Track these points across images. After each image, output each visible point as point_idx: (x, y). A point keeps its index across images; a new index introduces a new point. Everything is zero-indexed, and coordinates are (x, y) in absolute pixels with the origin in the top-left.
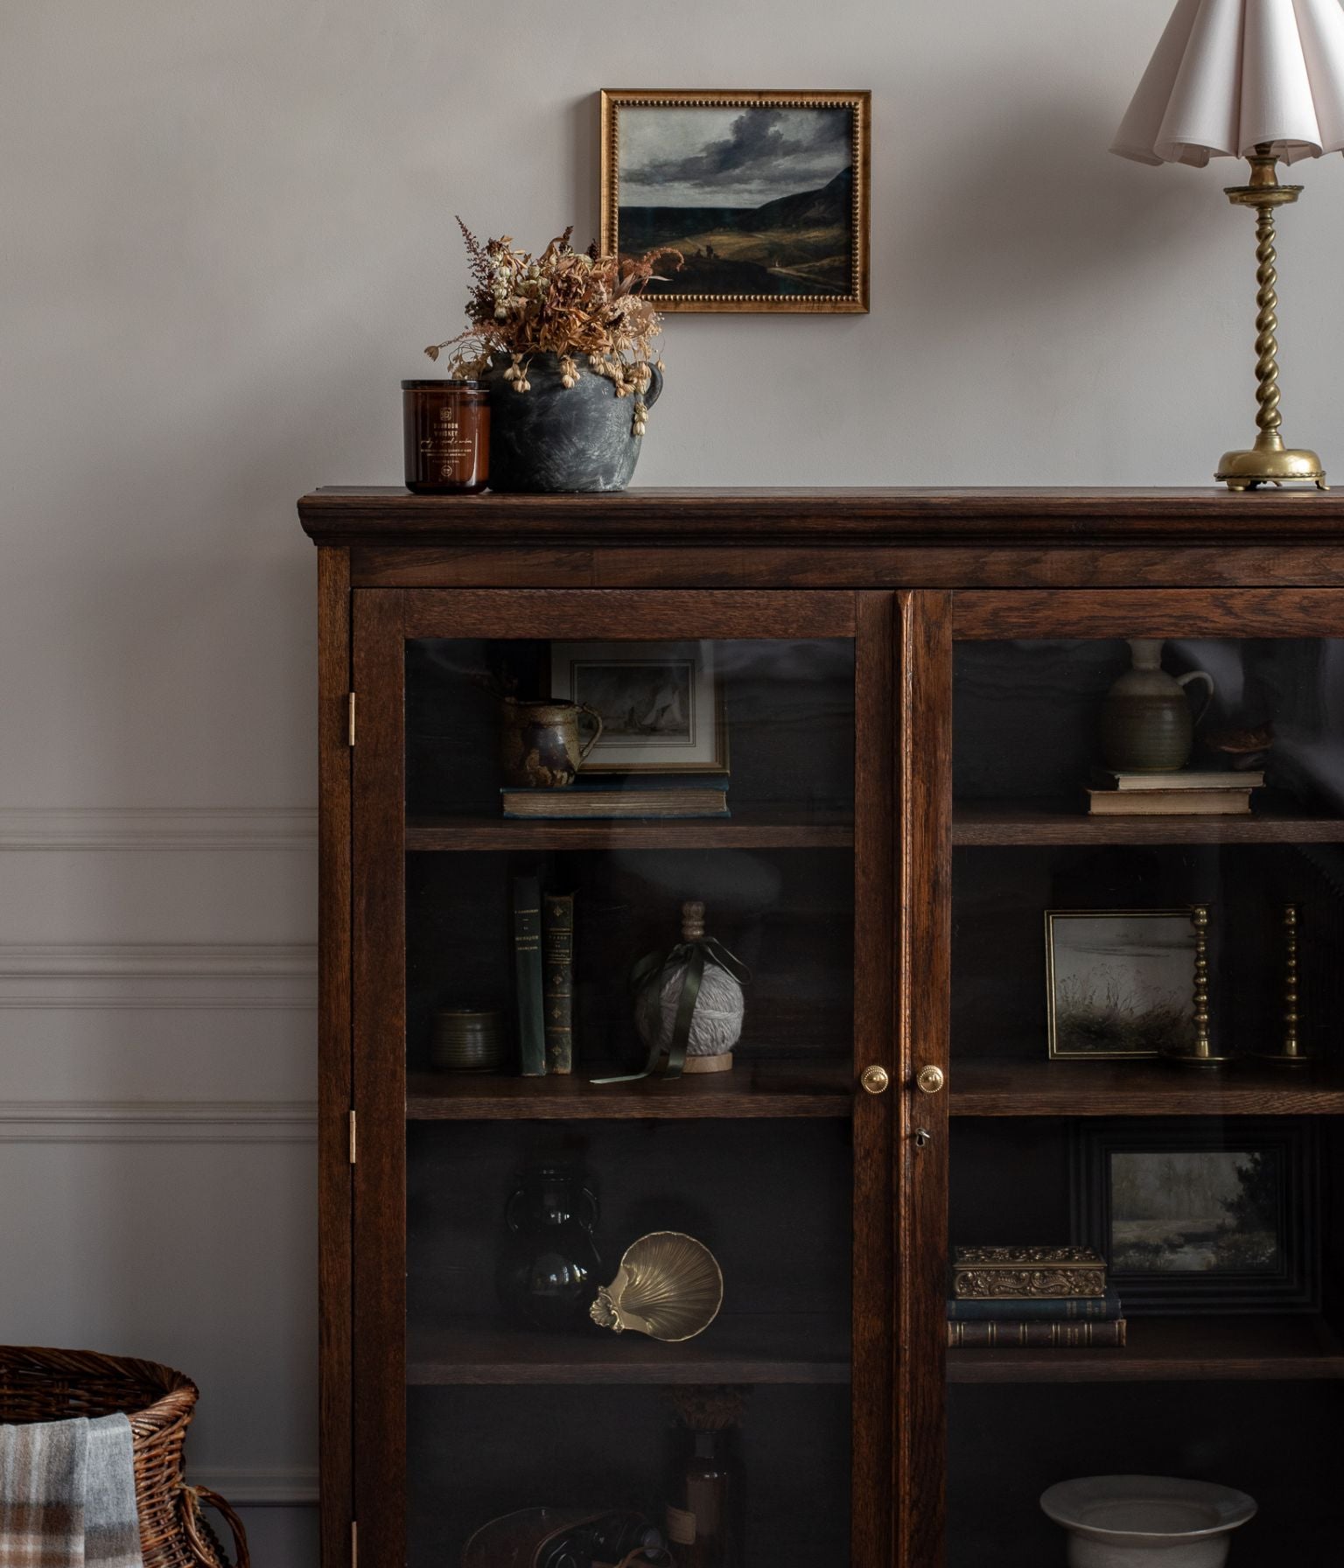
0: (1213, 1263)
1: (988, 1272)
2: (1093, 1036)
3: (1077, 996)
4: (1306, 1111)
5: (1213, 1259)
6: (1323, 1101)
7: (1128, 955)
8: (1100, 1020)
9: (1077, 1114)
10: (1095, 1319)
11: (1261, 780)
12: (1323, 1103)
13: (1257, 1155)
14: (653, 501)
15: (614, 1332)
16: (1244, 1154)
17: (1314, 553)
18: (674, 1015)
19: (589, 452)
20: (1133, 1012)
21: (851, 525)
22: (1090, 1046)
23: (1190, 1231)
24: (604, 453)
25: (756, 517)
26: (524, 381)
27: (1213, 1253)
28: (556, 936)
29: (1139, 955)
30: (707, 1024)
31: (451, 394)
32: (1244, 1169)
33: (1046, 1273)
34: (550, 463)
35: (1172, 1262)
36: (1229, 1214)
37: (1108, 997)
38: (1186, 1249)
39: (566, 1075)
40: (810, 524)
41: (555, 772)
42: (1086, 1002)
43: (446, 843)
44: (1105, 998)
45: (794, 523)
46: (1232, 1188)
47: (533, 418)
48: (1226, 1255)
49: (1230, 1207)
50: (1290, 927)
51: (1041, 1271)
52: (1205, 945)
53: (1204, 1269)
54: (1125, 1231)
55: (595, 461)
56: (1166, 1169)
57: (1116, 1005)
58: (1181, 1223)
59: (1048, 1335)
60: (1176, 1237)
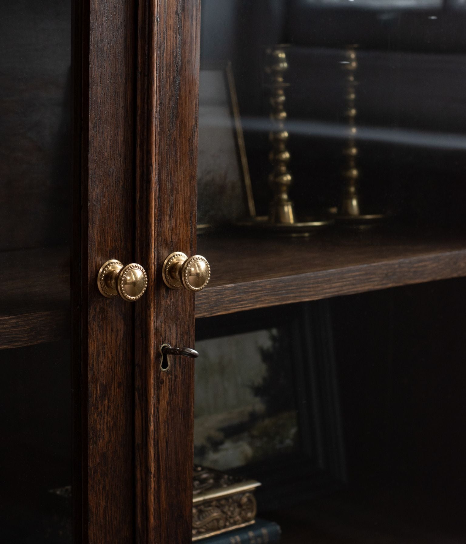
16: (264, 331)
27: (249, 445)
32: (265, 348)
46: (258, 370)
48: (259, 444)
58: (220, 417)
60: (217, 433)
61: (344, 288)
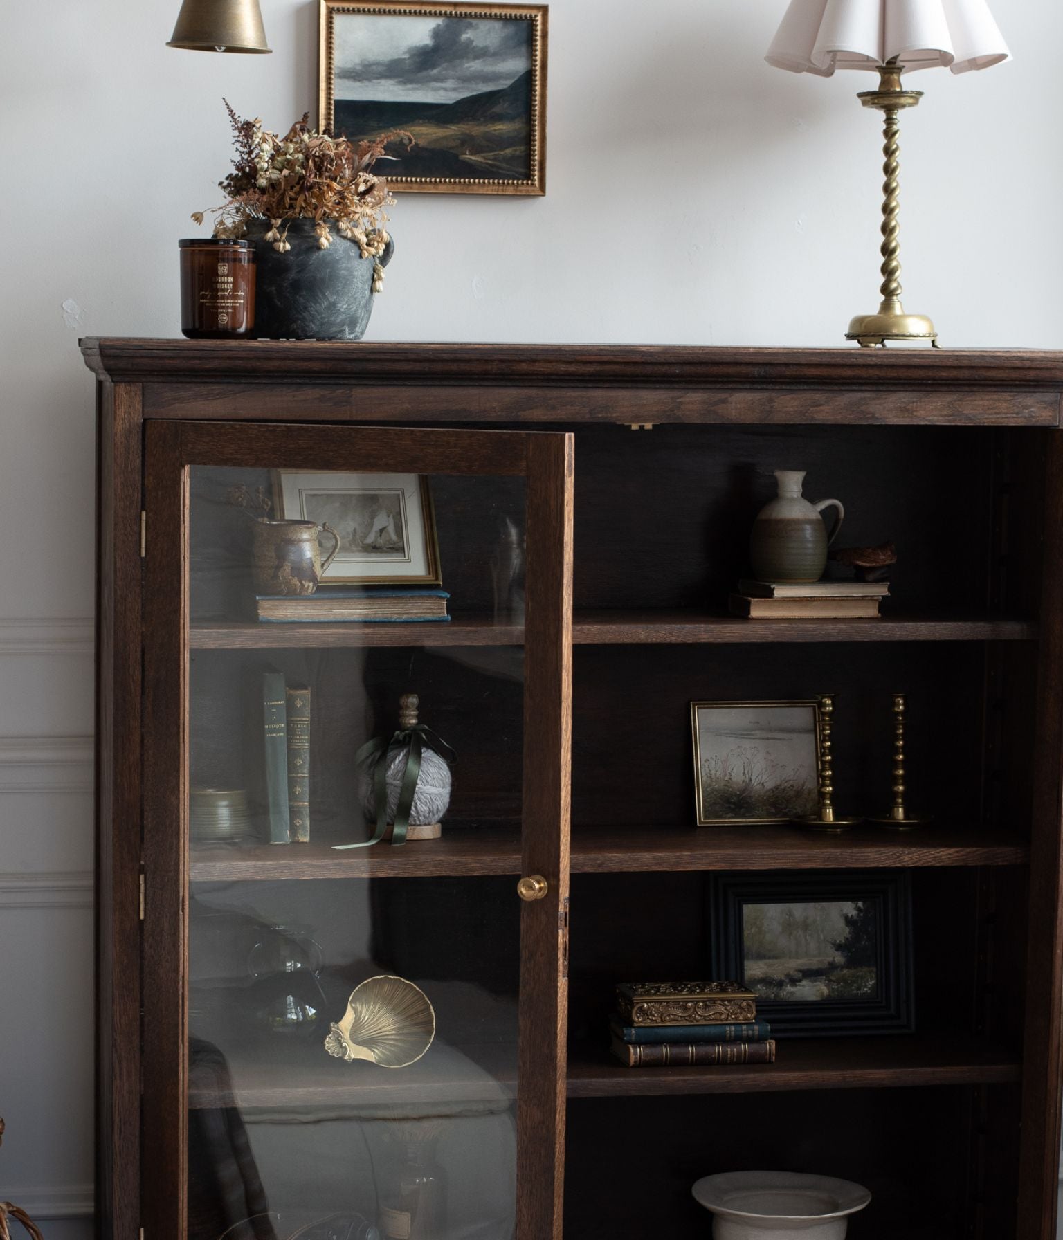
0: (825, 994)
1: (660, 1002)
2: (733, 806)
3: (718, 773)
4: (930, 864)
5: (825, 990)
6: (944, 855)
7: (760, 739)
8: (738, 793)
9: (745, 868)
10: (749, 1040)
11: (886, 590)
12: (943, 857)
13: (860, 904)
14: (406, 346)
15: (346, 1061)
16: (850, 903)
17: (949, 398)
18: (399, 790)
19: (339, 305)
20: (764, 787)
21: (572, 368)
22: (730, 815)
23: (806, 968)
24: (351, 306)
25: (493, 361)
26: (284, 243)
27: (825, 986)
28: (297, 724)
29: (768, 739)
30: (427, 799)
31: (225, 251)
32: (850, 915)
33: (708, 1003)
34: (306, 315)
35: (792, 993)
36: (839, 953)
37: (744, 774)
38: (804, 982)
39: (306, 843)
40: (538, 367)
41: (303, 582)
42: (726, 779)
43: (219, 642)
44: (741, 775)
45: (524, 366)
46: (841, 932)
47: (292, 275)
48: (836, 987)
49: (839, 947)
50: (897, 714)
51: (703, 1001)
52: (830, 729)
53: (819, 999)
54: (754, 969)
55: (343, 313)
56: (787, 917)
57: (750, 780)
58: (800, 961)
59: (712, 1054)
60: (796, 973)
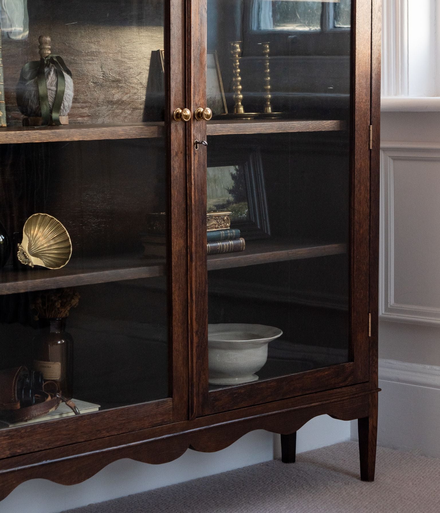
10: (232, 238)
13: (237, 167)
15: (31, 267)
16: (232, 167)
18: (54, 93)
23: (217, 204)
30: (68, 98)
32: (233, 173)
36: (231, 195)
39: (5, 127)
46: (230, 183)
49: (230, 192)
50: (267, 53)
52: (239, 62)
58: (215, 200)
59: (217, 247)
60: (213, 207)
61: (262, 131)
